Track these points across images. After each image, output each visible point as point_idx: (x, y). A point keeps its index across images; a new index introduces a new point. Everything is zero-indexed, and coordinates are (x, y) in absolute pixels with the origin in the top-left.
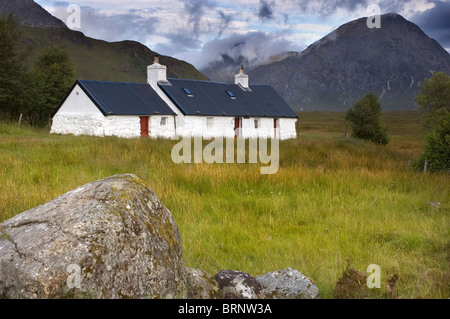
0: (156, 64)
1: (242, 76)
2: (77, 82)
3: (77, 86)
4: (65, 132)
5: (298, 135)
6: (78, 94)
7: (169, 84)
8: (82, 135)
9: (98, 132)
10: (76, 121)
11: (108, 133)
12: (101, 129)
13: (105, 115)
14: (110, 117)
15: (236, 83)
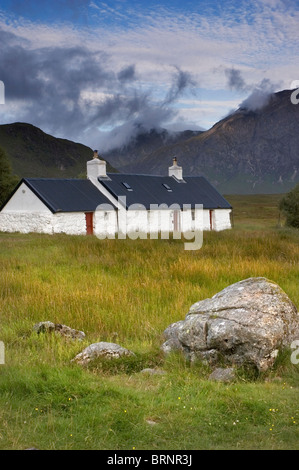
0: (96, 160)
1: (176, 169)
2: (23, 181)
3: (23, 185)
4: (11, 230)
5: (233, 226)
6: (24, 192)
7: (109, 179)
8: (30, 233)
9: (47, 230)
10: (23, 219)
11: (57, 231)
12: (50, 226)
13: (54, 212)
14: (58, 214)
15: (170, 175)
